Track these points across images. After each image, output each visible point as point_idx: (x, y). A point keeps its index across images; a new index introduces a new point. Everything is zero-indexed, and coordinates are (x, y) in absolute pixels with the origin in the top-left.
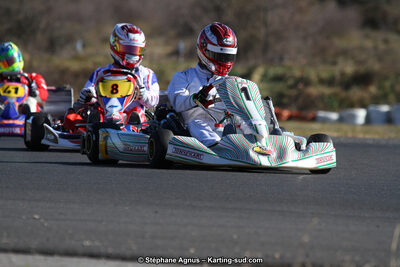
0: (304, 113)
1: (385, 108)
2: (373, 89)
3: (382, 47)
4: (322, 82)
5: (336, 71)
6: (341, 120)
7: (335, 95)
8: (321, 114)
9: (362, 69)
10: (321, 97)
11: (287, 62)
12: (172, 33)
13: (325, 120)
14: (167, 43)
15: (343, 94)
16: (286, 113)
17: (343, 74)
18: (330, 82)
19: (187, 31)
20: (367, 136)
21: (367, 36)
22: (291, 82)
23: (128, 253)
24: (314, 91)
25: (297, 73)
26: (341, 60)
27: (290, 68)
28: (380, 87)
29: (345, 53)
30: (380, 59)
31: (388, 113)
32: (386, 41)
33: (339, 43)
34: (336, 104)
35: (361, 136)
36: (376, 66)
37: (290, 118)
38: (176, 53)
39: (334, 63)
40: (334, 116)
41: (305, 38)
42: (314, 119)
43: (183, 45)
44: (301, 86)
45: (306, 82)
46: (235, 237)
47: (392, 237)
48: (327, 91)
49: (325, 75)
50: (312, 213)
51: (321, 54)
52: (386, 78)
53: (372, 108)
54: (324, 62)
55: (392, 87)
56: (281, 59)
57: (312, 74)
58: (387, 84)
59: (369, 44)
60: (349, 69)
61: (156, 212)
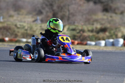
0: (83, 42)
1: (111, 40)
2: (107, 34)
3: (110, 19)
4: (89, 31)
5: (94, 27)
6: (96, 45)
7: (94, 36)
8: (89, 42)
9: (103, 27)
10: (89, 36)
11: (76, 24)
12: (34, 13)
13: (90, 45)
14: (32, 17)
15: (97, 35)
16: (76, 42)
17: (96, 28)
18: (92, 31)
19: (40, 13)
21: (104, 15)
22: (78, 31)
24: (86, 34)
25: (80, 28)
27: (77, 26)
28: (110, 33)
29: (96, 21)
30: (109, 23)
31: (113, 42)
32: (111, 17)
33: (95, 17)
34: (94, 39)
36: (108, 26)
37: (78, 44)
38: (35, 21)
39: (93, 24)
40: (93, 43)
41: (82, 16)
42: (86, 44)
43: (39, 18)
44: (81, 32)
45: (83, 31)
48: (91, 34)
49: (90, 28)
51: (88, 21)
52: (112, 29)
53: (107, 40)
54: (89, 24)
55: (114, 33)
56: (74, 23)
57: (85, 28)
58: (112, 32)
59: (105, 17)
60: (99, 26)
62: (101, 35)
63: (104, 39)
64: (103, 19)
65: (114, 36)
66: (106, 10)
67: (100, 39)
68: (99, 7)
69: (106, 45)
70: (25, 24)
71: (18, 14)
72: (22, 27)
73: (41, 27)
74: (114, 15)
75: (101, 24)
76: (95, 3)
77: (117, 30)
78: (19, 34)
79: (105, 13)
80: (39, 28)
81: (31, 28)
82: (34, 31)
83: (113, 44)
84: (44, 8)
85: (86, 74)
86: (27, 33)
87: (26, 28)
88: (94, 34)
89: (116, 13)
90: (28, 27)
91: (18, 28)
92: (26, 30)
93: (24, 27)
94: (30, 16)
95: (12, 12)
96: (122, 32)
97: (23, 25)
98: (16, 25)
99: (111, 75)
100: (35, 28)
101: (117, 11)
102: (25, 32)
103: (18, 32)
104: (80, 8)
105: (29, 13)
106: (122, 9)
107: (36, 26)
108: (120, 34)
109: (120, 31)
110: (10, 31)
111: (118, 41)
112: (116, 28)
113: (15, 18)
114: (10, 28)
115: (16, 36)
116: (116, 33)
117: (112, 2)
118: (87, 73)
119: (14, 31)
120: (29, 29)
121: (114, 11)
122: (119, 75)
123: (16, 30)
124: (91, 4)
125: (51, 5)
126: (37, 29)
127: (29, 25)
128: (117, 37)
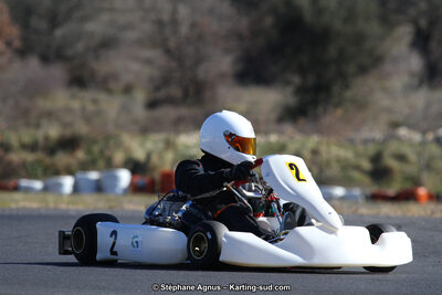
62: (62, 159)
63: (70, 172)
64: (69, 110)
65: (101, 163)
66: (79, 81)
68: (58, 72)
69: (76, 189)
74: (102, 97)
75: (65, 125)
76: (45, 59)
77: (112, 143)
83: (99, 187)
89: (109, 91)
96: (127, 150)
101: (112, 85)
106: (126, 78)
108: (119, 157)
109: (119, 145)
111: (115, 179)
112: (107, 138)
116: (107, 153)
117: (97, 57)
121: (105, 84)
124: (34, 63)
128: (110, 165)
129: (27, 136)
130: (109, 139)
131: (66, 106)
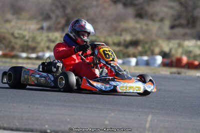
1: (145, 58)
2: (140, 48)
3: (145, 28)
4: (114, 44)
5: (122, 39)
6: (124, 63)
7: (121, 51)
9: (135, 38)
11: (98, 34)
12: (40, 18)
14: (37, 23)
15: (125, 51)
17: (125, 41)
18: (119, 44)
19: (47, 17)
20: (136, 72)
21: (137, 22)
23: (14, 127)
26: (124, 34)
27: (98, 37)
28: (144, 47)
29: (126, 30)
30: (144, 33)
31: (147, 61)
32: (147, 25)
33: (123, 25)
34: (121, 56)
35: (133, 71)
36: (141, 37)
38: (42, 28)
39: (121, 35)
40: (120, 61)
41: (106, 23)
43: (46, 24)
46: (68, 120)
47: (146, 121)
48: (117, 49)
49: (116, 41)
50: (107, 109)
51: (115, 30)
52: (146, 43)
53: (139, 58)
54: (116, 34)
55: (149, 48)
57: (110, 40)
58: (147, 46)
59: (138, 26)
60: (128, 38)
61: (29, 107)
62: (131, 50)
63: (135, 56)
64: (135, 28)
65: (149, 53)
66: (140, 15)
67: (129, 56)
68: (131, 11)
69: (137, 64)
70: (26, 33)
71: (18, 18)
72: (21, 36)
73: (48, 36)
74: (150, 23)
75: (133, 35)
76: (125, 5)
78: (17, 47)
79: (138, 19)
80: (45, 39)
81: (34, 39)
82: (38, 43)
83: (147, 63)
84: (53, 11)
85: (97, 108)
86: (27, 45)
87: (27, 38)
88: (121, 48)
89: (153, 20)
90: (30, 37)
91: (16, 38)
92: (27, 41)
93: (24, 37)
94: (34, 22)
95: (9, 16)
96: (161, 47)
97: (22, 34)
98: (13, 34)
99: (134, 110)
100: (39, 39)
101: (155, 18)
102: (26, 43)
103: (16, 43)
104: (103, 12)
105: (32, 18)
106: (161, 15)
107: (41, 36)
108: (157, 50)
109: (157, 45)
110: (4, 42)
111: (155, 60)
112: (152, 42)
113: (13, 23)
114: (4, 38)
115: (13, 48)
116: (152, 48)
117: (149, 5)
118: (100, 107)
119: (10, 42)
120: (31, 39)
121: (151, 17)
122: (145, 112)
123: (13, 40)
124: (120, 7)
125: (64, 7)
126: (42, 40)
127: (31, 35)
128: (153, 54)
129: (116, 39)
130: (153, 42)
131: (133, 26)
